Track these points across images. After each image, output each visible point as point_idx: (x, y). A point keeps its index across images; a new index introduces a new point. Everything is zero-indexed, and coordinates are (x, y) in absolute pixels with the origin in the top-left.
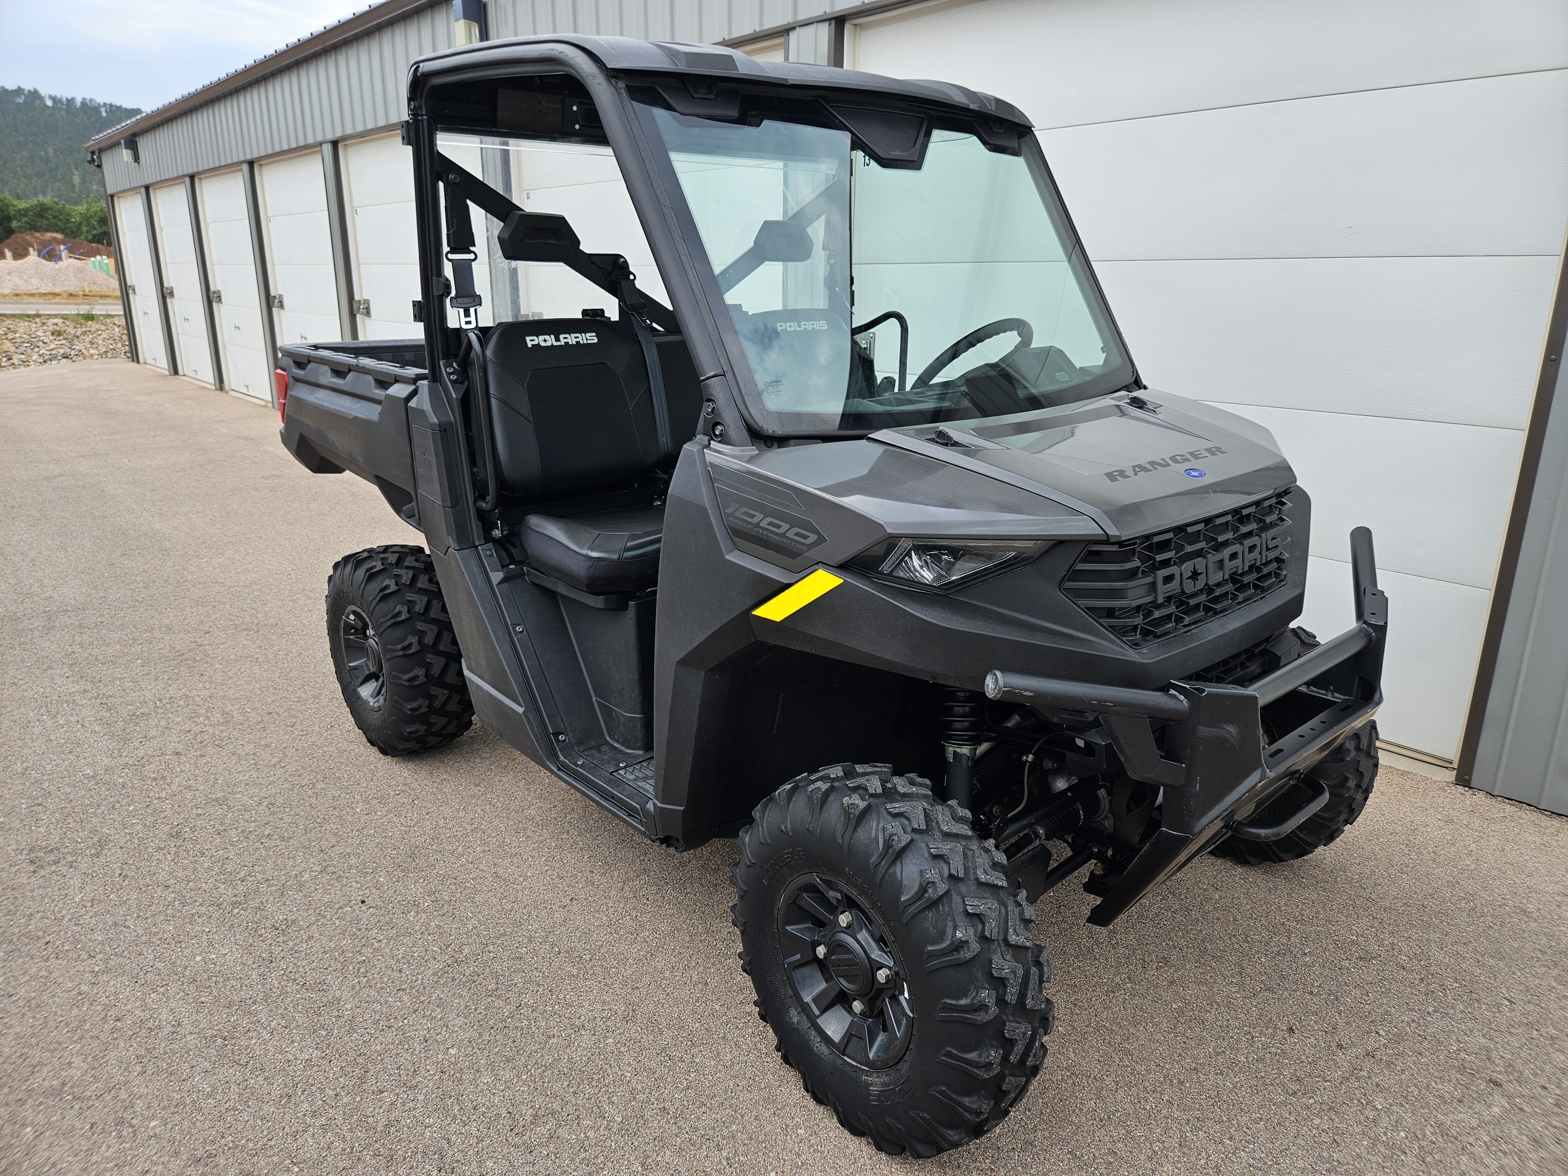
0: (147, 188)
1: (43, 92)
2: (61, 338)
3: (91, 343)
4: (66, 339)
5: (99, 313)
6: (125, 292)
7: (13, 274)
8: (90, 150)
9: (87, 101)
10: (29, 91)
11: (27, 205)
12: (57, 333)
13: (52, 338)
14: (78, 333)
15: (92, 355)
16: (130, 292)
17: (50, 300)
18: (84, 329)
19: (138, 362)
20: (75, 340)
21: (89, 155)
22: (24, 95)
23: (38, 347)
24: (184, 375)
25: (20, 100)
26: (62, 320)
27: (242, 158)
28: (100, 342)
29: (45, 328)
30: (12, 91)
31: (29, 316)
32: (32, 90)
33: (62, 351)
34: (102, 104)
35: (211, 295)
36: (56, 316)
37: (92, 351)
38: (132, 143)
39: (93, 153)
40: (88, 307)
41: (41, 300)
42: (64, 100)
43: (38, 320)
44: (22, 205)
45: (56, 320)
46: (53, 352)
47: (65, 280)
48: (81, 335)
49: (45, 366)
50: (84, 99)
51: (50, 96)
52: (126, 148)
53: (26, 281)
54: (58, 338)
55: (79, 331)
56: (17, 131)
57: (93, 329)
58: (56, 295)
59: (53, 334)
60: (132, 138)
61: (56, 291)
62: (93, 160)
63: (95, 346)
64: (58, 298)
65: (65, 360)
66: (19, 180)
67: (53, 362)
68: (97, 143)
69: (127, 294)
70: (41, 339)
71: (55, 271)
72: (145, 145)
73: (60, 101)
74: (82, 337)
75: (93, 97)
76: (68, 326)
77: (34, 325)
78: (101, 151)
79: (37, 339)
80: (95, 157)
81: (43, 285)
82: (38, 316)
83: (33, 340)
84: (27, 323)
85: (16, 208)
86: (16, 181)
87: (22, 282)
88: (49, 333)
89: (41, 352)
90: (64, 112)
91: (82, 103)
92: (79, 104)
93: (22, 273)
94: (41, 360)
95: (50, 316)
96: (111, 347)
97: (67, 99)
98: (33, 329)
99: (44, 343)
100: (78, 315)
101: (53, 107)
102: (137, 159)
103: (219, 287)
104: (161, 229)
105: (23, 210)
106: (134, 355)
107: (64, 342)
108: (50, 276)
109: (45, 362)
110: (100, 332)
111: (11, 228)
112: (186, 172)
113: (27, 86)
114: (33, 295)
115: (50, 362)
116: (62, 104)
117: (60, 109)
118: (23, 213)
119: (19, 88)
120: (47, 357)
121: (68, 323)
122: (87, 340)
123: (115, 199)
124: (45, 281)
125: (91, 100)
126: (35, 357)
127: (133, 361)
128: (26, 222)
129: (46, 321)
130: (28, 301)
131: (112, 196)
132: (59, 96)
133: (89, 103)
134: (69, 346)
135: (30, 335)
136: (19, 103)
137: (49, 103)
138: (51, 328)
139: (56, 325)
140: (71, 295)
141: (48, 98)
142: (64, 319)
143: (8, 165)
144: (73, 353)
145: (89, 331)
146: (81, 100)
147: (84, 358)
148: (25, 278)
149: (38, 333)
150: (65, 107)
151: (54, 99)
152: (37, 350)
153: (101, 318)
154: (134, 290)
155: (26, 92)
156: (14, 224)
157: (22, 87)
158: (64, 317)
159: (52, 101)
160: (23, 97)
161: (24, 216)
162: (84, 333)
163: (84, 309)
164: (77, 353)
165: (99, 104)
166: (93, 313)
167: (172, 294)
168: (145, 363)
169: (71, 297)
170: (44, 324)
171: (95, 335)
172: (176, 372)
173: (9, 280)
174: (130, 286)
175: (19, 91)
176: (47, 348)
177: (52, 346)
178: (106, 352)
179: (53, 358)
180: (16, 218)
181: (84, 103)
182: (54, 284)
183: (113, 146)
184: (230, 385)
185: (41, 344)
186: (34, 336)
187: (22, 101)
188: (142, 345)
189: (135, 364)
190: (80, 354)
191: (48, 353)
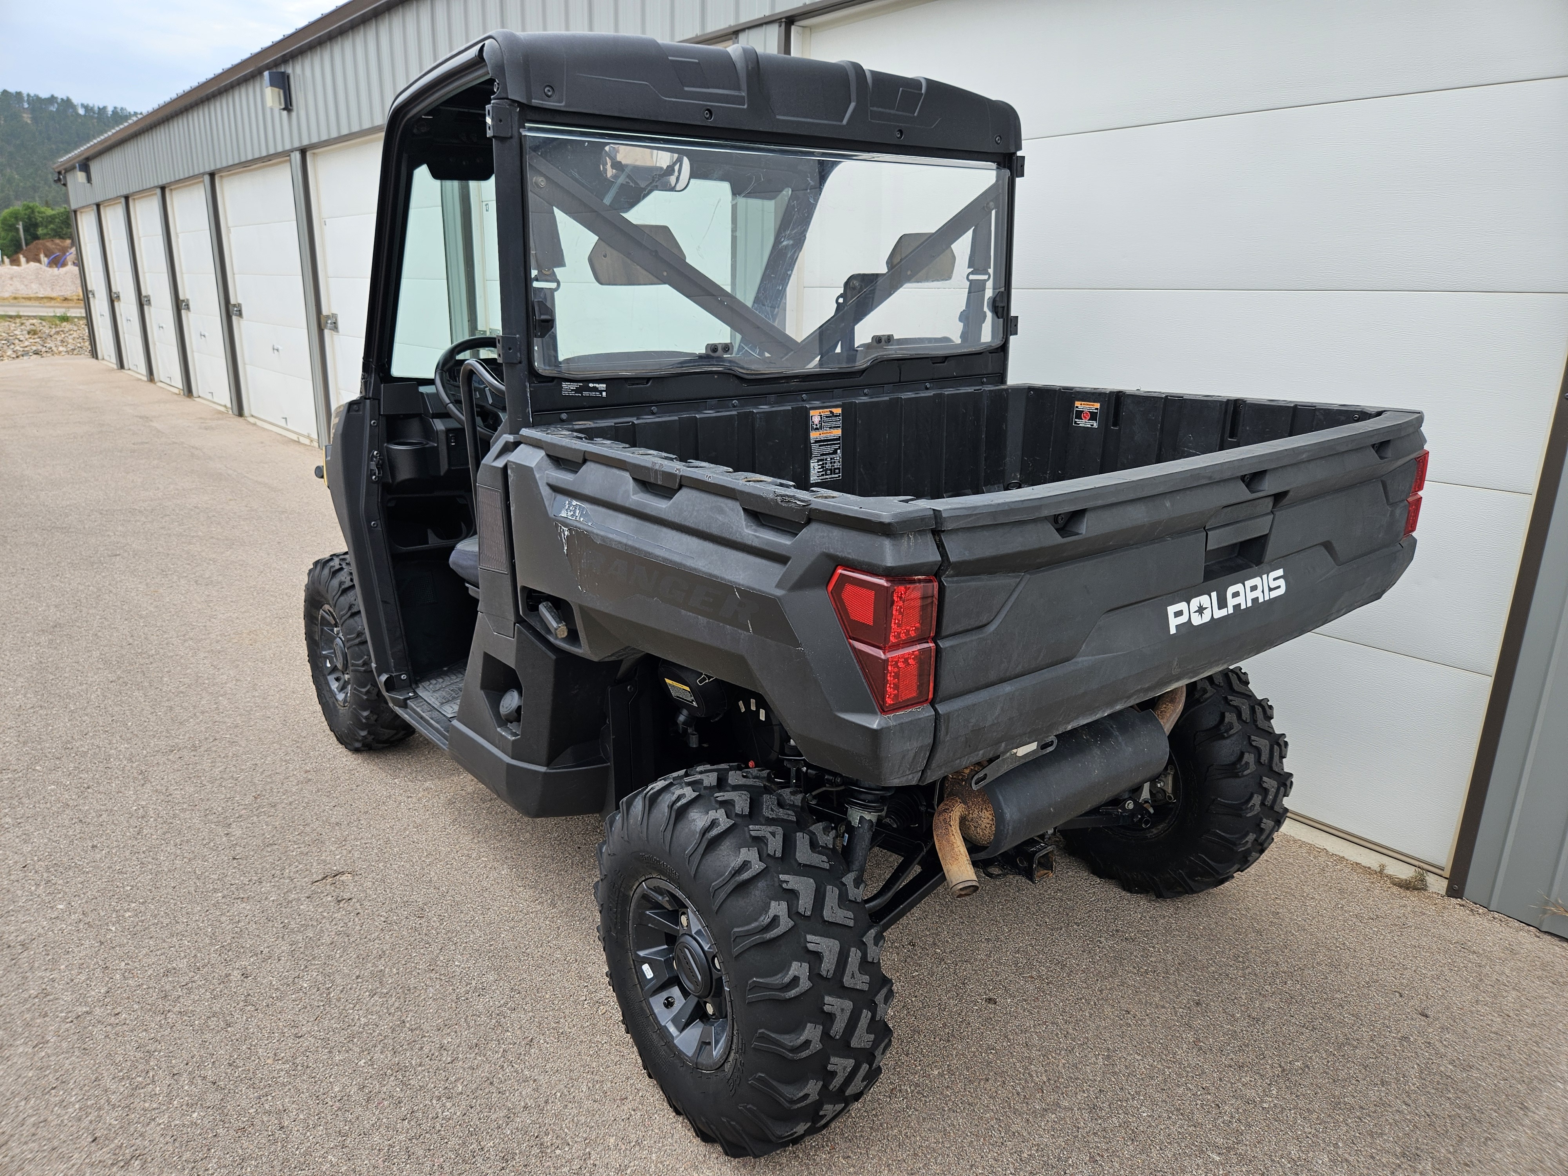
0: (98, 206)
1: (76, 100)
2: (36, 336)
3: (62, 341)
4: (40, 338)
5: (74, 315)
6: (86, 296)
7: (15, 279)
8: (57, 170)
9: (119, 110)
10: (62, 99)
11: (53, 212)
12: (32, 333)
13: (27, 336)
14: (52, 333)
15: (60, 352)
16: (90, 296)
17: (44, 303)
18: (58, 330)
19: (97, 358)
20: (48, 339)
21: (56, 175)
22: (57, 103)
23: (14, 344)
24: (129, 369)
25: (53, 108)
26: (40, 321)
27: (156, 184)
28: (70, 341)
29: (23, 327)
30: (45, 99)
31: (11, 317)
32: (65, 98)
33: (34, 348)
34: (132, 113)
35: (143, 299)
36: (35, 317)
37: (61, 349)
38: (85, 166)
39: (59, 173)
40: (63, 310)
41: (37, 303)
42: (96, 109)
43: (18, 320)
44: (49, 212)
45: (34, 321)
46: (26, 349)
47: (63, 286)
48: (55, 334)
49: (17, 360)
50: (115, 108)
51: (82, 105)
52: (81, 170)
53: (26, 286)
54: (33, 337)
55: (54, 331)
56: (49, 139)
57: (66, 329)
58: (51, 299)
59: (29, 333)
60: (84, 161)
61: (53, 295)
62: (59, 180)
63: (65, 344)
64: (53, 302)
65: (35, 356)
66: (50, 187)
67: (25, 358)
68: (63, 165)
69: (88, 298)
70: (18, 337)
71: (54, 276)
72: (94, 167)
73: (92, 109)
74: (56, 336)
75: (124, 107)
76: (44, 326)
77: (14, 325)
78: (67, 171)
79: (14, 338)
80: (61, 177)
81: (42, 290)
82: (20, 317)
83: (11, 338)
84: (7, 323)
85: (43, 215)
86: (47, 188)
87: (23, 287)
88: (25, 332)
89: (15, 349)
90: (95, 120)
91: (113, 111)
92: (110, 113)
93: (24, 278)
94: (14, 356)
95: (29, 317)
96: (79, 345)
97: (99, 108)
98: (12, 328)
99: (20, 341)
100: (55, 316)
101: (85, 115)
102: (89, 180)
103: (150, 293)
104: (110, 241)
105: (50, 216)
106: (94, 354)
107: (38, 340)
108: (49, 281)
109: (17, 357)
110: (72, 332)
111: (37, 234)
112: (122, 194)
113: (60, 95)
114: (29, 299)
115: (21, 358)
116: (94, 113)
117: (92, 117)
118: (51, 219)
119: (52, 96)
120: (20, 353)
121: (44, 323)
122: (59, 339)
123: (78, 214)
124: (45, 286)
125: (122, 109)
126: (9, 352)
127: (93, 357)
128: (52, 229)
129: (25, 321)
130: (24, 304)
131: (75, 212)
132: (91, 105)
133: (119, 111)
134: (42, 344)
135: (8, 334)
136: (52, 111)
137: (81, 111)
138: (29, 328)
139: (33, 325)
140: (66, 299)
141: (80, 106)
142: (41, 319)
143: (40, 172)
144: (44, 349)
145: (62, 331)
146: (112, 109)
147: (53, 355)
148: (26, 283)
149: (16, 332)
150: (96, 115)
151: (86, 107)
152: (12, 346)
153: (76, 320)
154: (93, 294)
155: (59, 101)
156: (40, 231)
157: (56, 95)
158: (42, 318)
159: (84, 110)
160: (56, 105)
161: (51, 222)
162: (57, 333)
163: (59, 312)
164: (47, 350)
165: (129, 113)
166: (68, 315)
167: (118, 297)
168: (103, 359)
169: (66, 302)
170: (22, 324)
171: (67, 335)
172: (122, 366)
173: (11, 285)
174: (91, 291)
175: (52, 99)
176: (22, 345)
177: (27, 343)
178: (73, 350)
179: (25, 354)
180: (42, 225)
181: (115, 112)
182: (52, 289)
183: (72, 169)
184: (159, 377)
185: (17, 341)
186: (12, 334)
187: (55, 110)
188: (101, 344)
189: (94, 360)
190: (50, 351)
191: (22, 349)
